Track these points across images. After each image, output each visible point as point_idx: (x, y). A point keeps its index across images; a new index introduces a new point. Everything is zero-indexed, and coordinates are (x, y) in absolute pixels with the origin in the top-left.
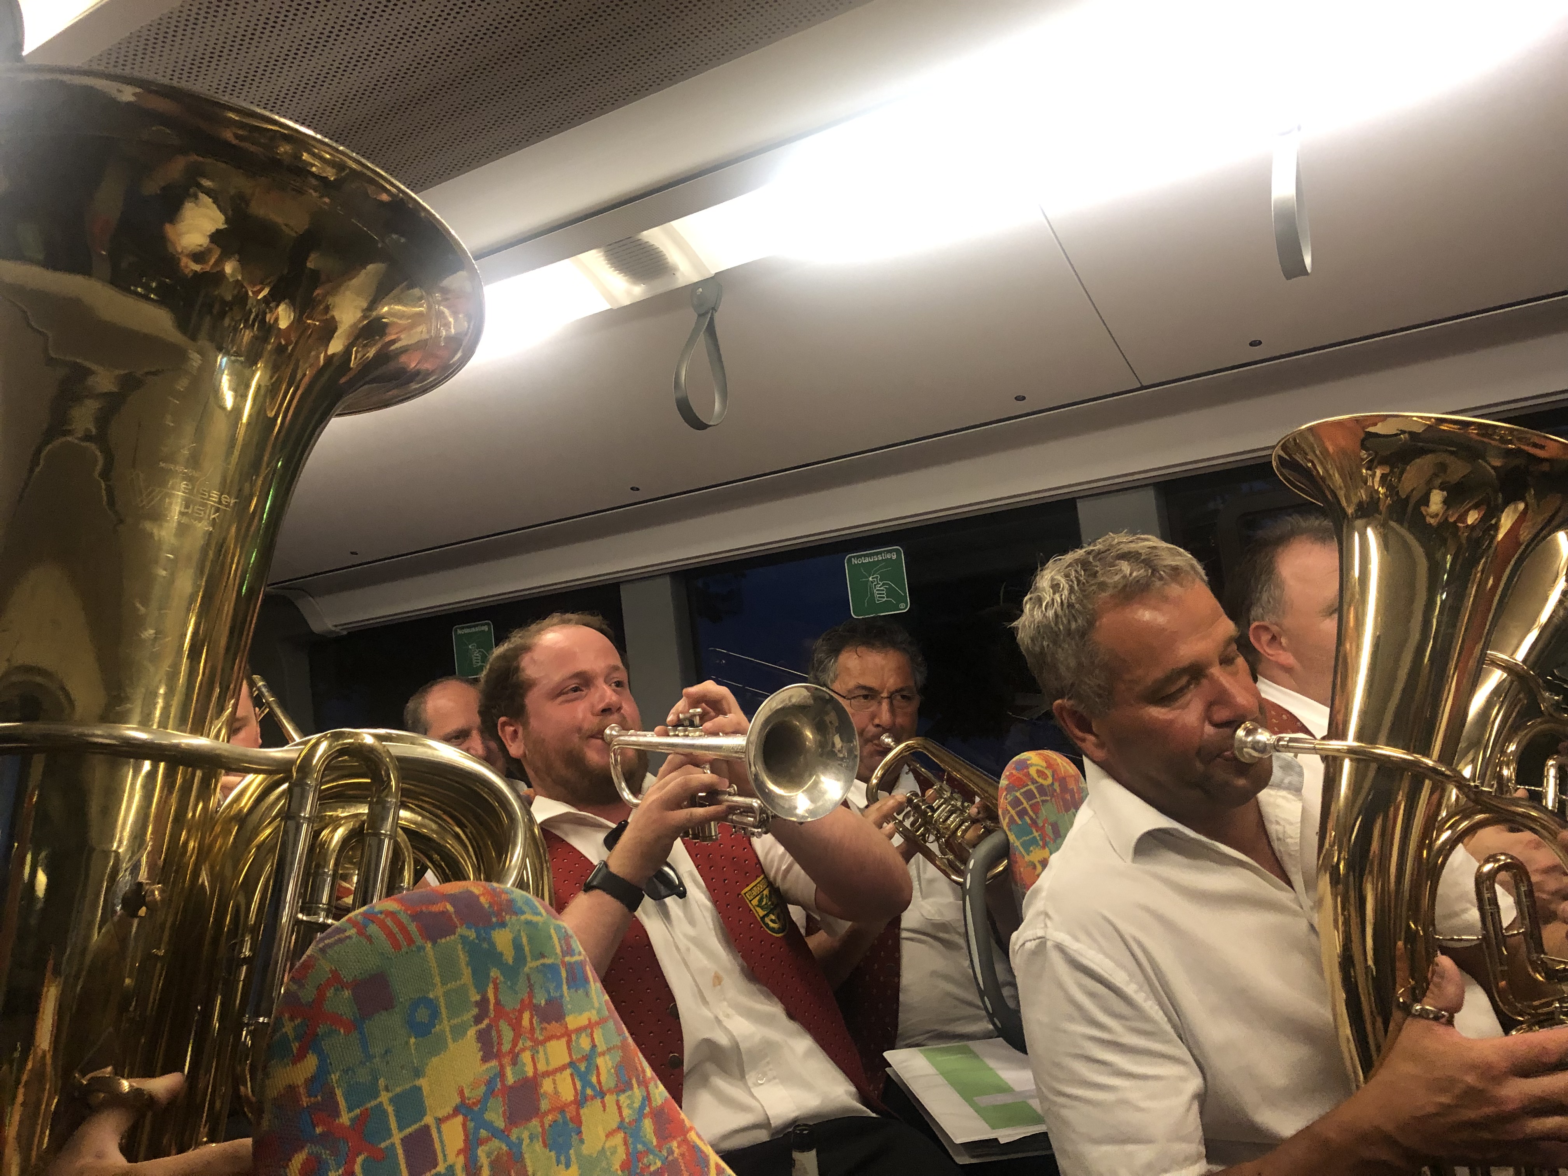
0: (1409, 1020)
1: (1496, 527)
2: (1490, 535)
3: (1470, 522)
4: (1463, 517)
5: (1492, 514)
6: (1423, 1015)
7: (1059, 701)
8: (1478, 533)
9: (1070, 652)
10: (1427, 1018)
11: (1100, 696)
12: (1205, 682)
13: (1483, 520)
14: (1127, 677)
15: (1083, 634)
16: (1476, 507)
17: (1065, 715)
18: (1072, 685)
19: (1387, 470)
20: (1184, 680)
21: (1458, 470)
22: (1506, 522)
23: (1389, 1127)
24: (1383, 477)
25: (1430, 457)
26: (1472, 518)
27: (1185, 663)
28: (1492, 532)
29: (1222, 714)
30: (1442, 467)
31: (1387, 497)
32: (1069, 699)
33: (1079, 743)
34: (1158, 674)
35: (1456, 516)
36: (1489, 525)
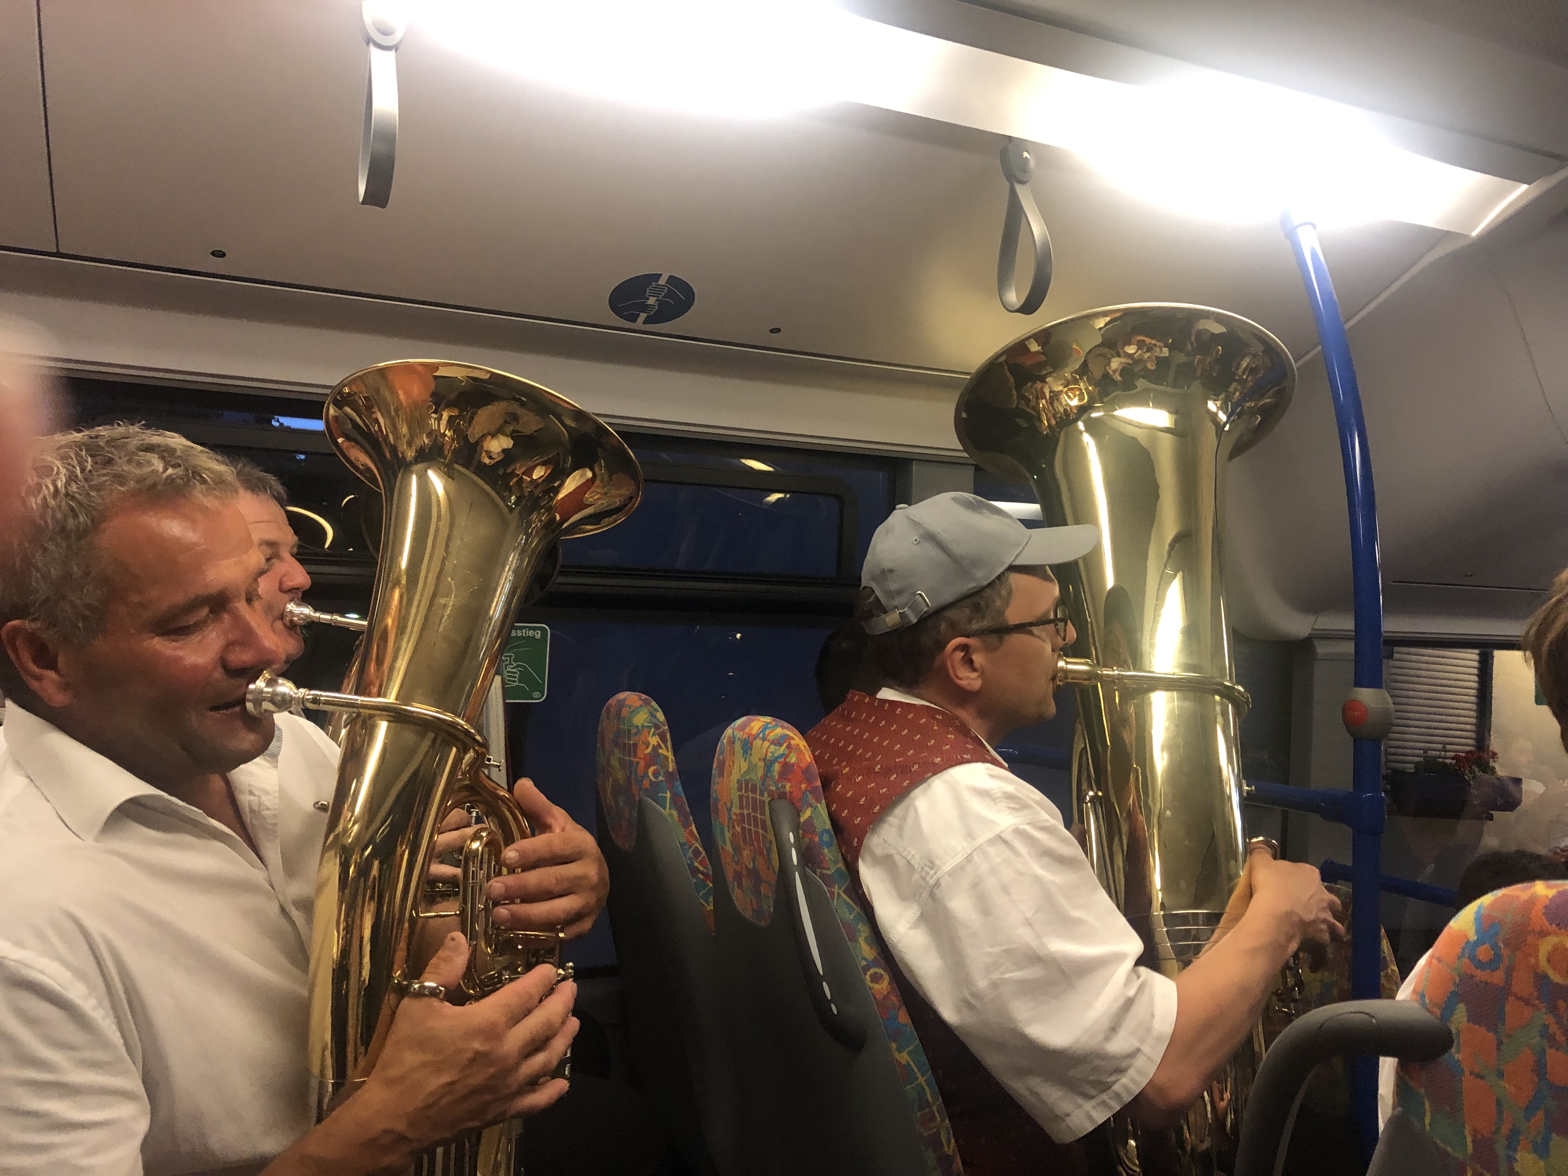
0: (406, 1002)
1: (557, 490)
2: (550, 496)
3: (535, 477)
4: (529, 471)
5: (559, 474)
6: (420, 994)
7: (15, 622)
8: (538, 492)
9: (57, 556)
10: (425, 995)
11: (85, 618)
12: (226, 616)
13: (549, 479)
14: (135, 598)
15: (82, 533)
16: (543, 464)
17: (19, 642)
18: (47, 600)
19: (455, 412)
20: (205, 611)
21: (531, 423)
22: (571, 484)
23: (400, 1126)
24: (451, 419)
25: (503, 404)
26: (539, 473)
27: (213, 590)
28: (552, 495)
29: (242, 657)
30: (514, 417)
31: (453, 440)
32: (34, 620)
33: (34, 684)
34: (179, 598)
35: (524, 469)
36: (551, 485)
